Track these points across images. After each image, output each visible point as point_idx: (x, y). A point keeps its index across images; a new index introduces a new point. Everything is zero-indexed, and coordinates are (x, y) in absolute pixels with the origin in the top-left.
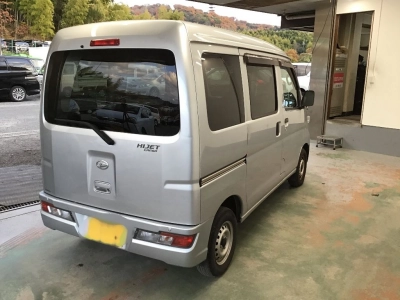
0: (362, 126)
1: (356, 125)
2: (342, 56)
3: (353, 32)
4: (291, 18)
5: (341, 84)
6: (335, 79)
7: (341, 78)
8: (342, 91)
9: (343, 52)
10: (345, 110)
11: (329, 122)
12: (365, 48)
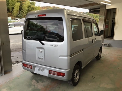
0: (114, 40)
1: (112, 40)
2: (108, 20)
3: (110, 14)
4: (92, 10)
5: (108, 28)
6: (106, 27)
7: (108, 27)
8: (108, 30)
9: (108, 19)
10: (109, 36)
11: (104, 39)
12: (114, 18)
